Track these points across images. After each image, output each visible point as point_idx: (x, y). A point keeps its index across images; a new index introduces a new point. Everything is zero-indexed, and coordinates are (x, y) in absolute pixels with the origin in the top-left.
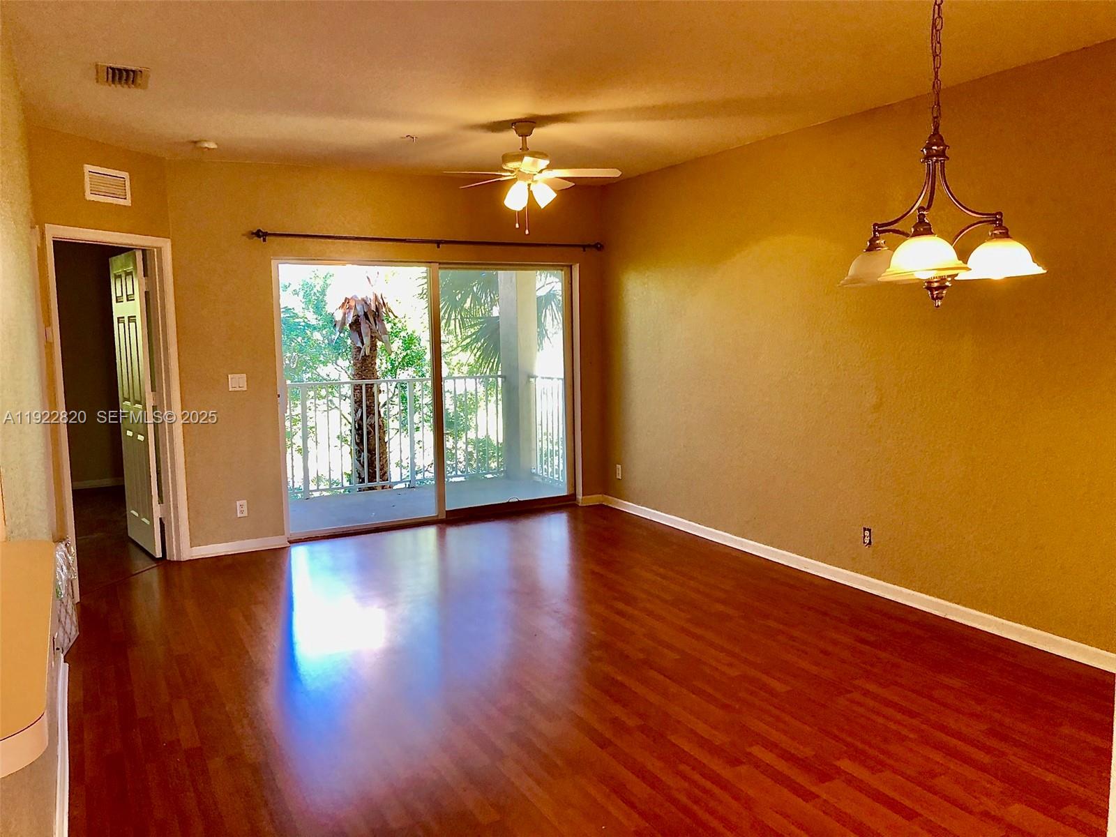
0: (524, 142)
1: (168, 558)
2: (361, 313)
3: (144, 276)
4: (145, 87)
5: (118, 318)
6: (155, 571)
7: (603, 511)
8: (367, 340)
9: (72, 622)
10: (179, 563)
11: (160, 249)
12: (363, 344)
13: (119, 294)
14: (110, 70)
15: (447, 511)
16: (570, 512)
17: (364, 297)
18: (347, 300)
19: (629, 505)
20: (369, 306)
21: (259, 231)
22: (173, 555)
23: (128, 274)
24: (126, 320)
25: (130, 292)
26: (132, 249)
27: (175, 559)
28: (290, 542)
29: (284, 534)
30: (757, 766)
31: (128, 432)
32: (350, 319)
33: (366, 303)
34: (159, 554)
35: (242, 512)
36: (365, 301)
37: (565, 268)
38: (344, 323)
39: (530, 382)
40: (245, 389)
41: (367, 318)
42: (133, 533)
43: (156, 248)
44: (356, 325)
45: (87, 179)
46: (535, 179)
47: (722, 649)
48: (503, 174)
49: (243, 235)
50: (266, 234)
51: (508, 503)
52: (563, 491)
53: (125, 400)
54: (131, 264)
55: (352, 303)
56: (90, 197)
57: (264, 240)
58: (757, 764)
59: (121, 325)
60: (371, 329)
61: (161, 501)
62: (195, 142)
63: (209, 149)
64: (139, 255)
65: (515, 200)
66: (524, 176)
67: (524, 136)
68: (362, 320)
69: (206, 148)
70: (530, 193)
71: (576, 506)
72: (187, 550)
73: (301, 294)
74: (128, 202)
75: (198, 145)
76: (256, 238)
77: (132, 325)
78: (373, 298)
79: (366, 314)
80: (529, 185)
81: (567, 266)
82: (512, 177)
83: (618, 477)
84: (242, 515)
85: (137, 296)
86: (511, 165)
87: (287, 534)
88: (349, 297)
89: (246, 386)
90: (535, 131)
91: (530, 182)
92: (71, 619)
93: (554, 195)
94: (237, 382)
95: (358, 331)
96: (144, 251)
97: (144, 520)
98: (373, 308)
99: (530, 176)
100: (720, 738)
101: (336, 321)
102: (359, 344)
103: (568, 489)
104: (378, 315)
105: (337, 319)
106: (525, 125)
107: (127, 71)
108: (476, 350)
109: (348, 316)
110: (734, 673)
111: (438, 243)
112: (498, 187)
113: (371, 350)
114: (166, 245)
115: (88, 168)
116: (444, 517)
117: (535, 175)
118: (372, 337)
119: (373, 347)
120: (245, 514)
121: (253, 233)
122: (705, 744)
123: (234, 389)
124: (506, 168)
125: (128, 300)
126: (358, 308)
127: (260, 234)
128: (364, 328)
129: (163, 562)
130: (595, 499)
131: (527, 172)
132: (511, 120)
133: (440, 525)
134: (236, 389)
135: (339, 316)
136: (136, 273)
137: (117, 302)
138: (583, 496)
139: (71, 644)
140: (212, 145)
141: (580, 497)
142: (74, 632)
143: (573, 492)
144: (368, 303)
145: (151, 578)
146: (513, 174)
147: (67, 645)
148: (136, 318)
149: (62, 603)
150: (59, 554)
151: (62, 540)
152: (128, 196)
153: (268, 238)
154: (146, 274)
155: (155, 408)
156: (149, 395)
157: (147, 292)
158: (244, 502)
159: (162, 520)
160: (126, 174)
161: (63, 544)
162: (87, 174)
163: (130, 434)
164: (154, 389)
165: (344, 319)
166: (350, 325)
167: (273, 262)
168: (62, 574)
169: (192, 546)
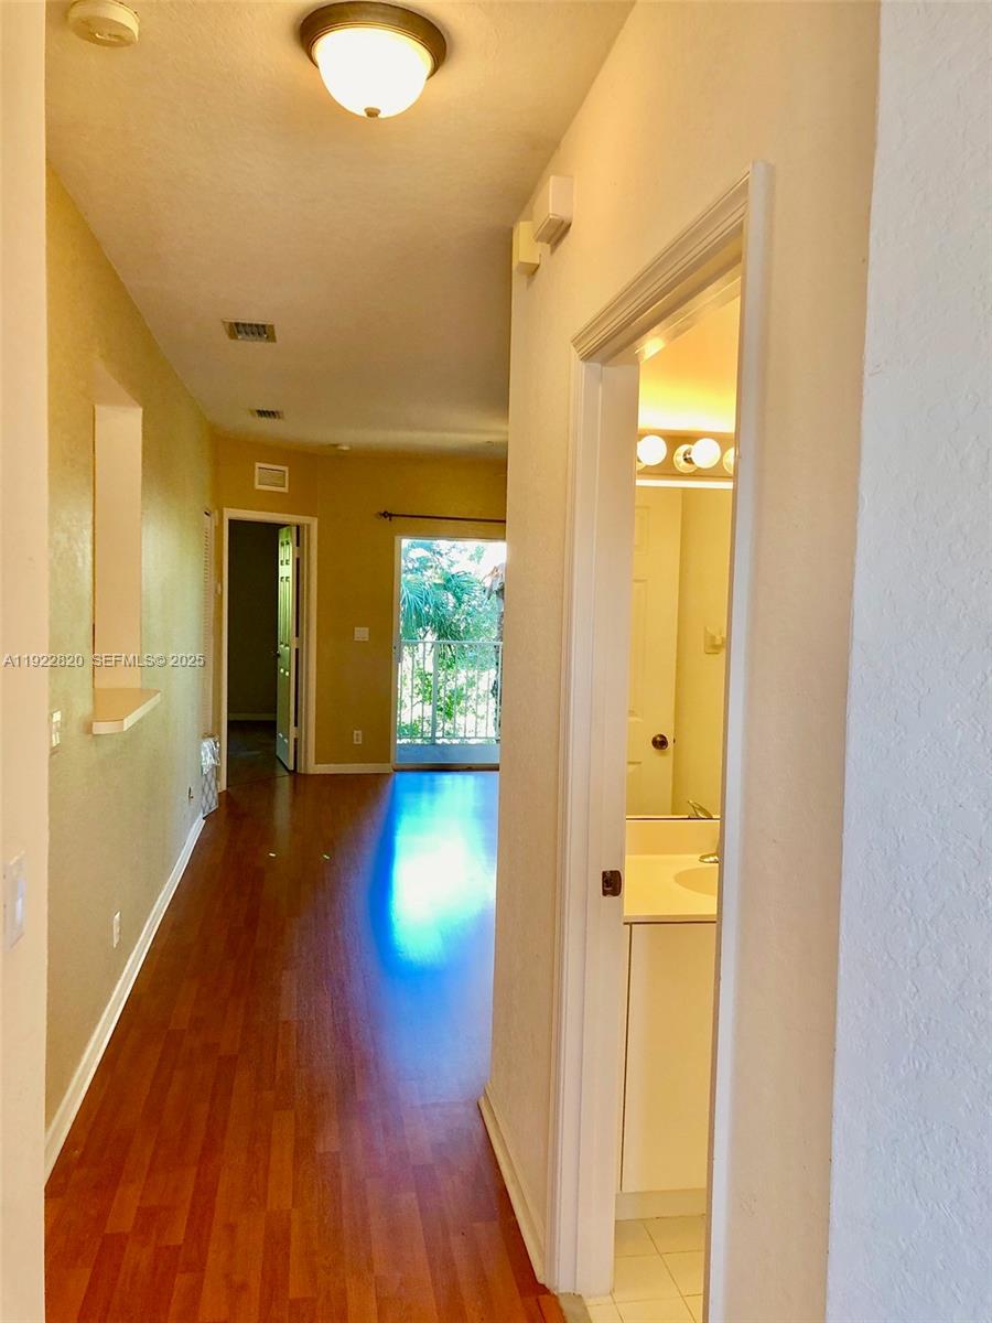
1: (297, 771)
4: (284, 421)
5: (281, 577)
6: (287, 779)
10: (306, 776)
11: (309, 526)
13: (282, 559)
14: (257, 412)
21: (386, 512)
22: (301, 770)
23: (288, 543)
24: (285, 579)
25: (288, 558)
26: (290, 526)
27: (303, 772)
28: (394, 770)
29: (389, 763)
31: (281, 669)
32: (496, 587)
34: (291, 768)
35: (358, 740)
42: (278, 751)
43: (306, 525)
45: (257, 473)
49: (373, 515)
50: (391, 515)
53: (281, 643)
54: (290, 536)
56: (258, 487)
57: (391, 520)
59: (282, 583)
61: (296, 725)
62: (335, 446)
63: (344, 450)
64: (295, 528)
69: (341, 449)
72: (314, 768)
74: (285, 490)
75: (337, 448)
76: (383, 518)
77: (288, 583)
84: (358, 743)
85: (291, 562)
87: (393, 764)
89: (368, 638)
94: (362, 633)
96: (298, 527)
97: (285, 740)
107: (269, 412)
109: (494, 584)
114: (314, 523)
115: (258, 465)
120: (360, 742)
121: (381, 514)
123: (358, 640)
125: (287, 564)
127: (385, 515)
129: (293, 773)
134: (360, 640)
136: (292, 542)
137: (281, 564)
139: (211, 811)
140: (345, 448)
142: (214, 804)
145: (284, 783)
147: (208, 811)
148: (290, 579)
149: (207, 780)
150: (207, 744)
151: (212, 736)
152: (287, 485)
153: (393, 518)
154: (298, 545)
155: (297, 650)
156: (294, 640)
157: (298, 560)
158: (360, 732)
159: (296, 740)
160: (286, 469)
161: (211, 740)
162: (257, 471)
163: (282, 671)
164: (297, 635)
165: (492, 586)
166: (497, 593)
167: (397, 538)
168: (208, 760)
169: (316, 763)
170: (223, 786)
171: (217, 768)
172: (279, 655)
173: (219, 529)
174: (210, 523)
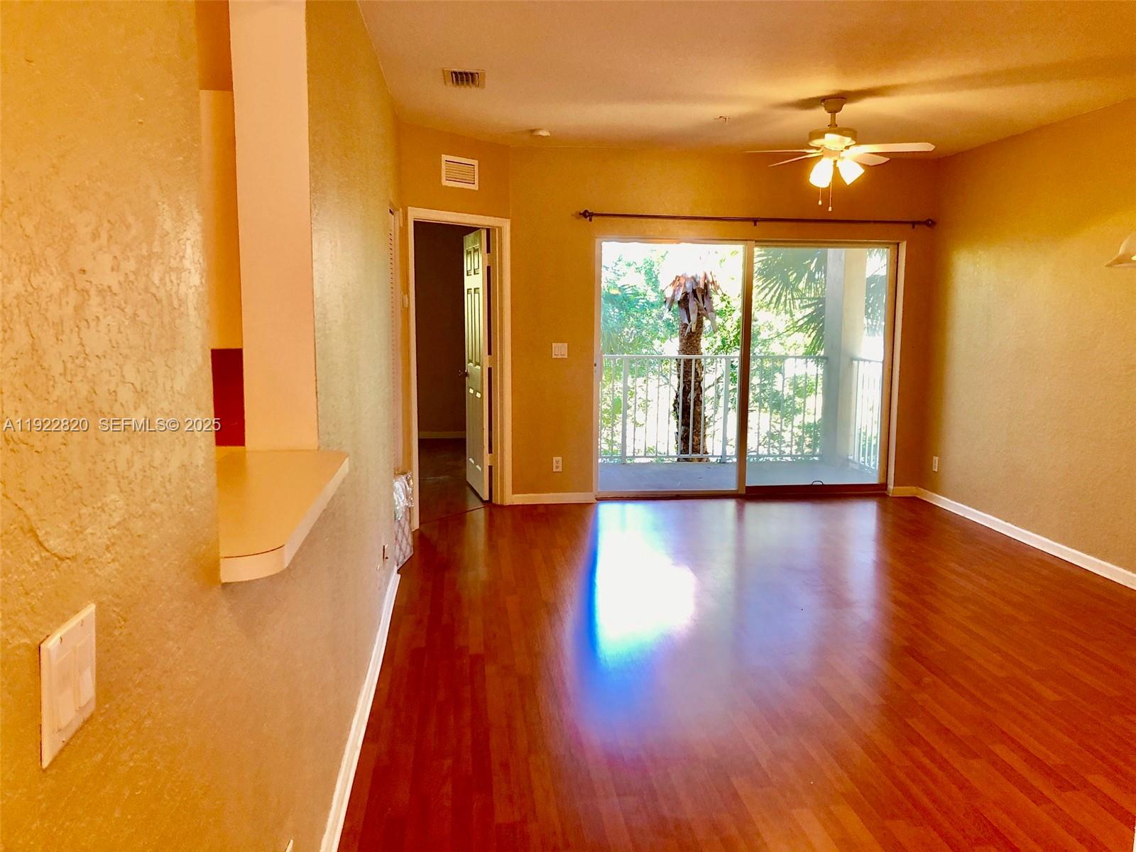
0: (833, 118)
1: (493, 502)
2: (690, 291)
3: (488, 252)
4: (483, 87)
5: (468, 290)
6: (482, 511)
7: (915, 503)
8: (694, 317)
9: (408, 544)
10: (502, 507)
11: (500, 228)
12: (689, 321)
13: (469, 269)
14: (454, 74)
15: (747, 487)
16: (879, 502)
17: (694, 275)
18: (678, 278)
19: (945, 501)
20: (697, 284)
21: (586, 211)
22: (497, 500)
23: (476, 250)
24: (473, 291)
25: (476, 267)
26: (479, 228)
27: (499, 503)
28: (597, 499)
29: (592, 491)
30: (994, 764)
31: (471, 389)
32: (679, 297)
33: (695, 281)
34: (486, 498)
35: (557, 467)
36: (694, 279)
37: (891, 246)
38: (673, 301)
39: (852, 364)
40: (566, 357)
41: (695, 296)
42: (470, 479)
43: (497, 227)
44: (684, 303)
45: (443, 166)
46: (841, 156)
47: (998, 651)
48: (808, 151)
49: (572, 215)
50: (591, 215)
51: (812, 485)
52: (874, 480)
53: (470, 361)
54: (478, 242)
55: (682, 281)
56: (445, 183)
57: (591, 220)
58: (995, 762)
59: (469, 295)
60: (699, 307)
61: (490, 452)
62: (532, 131)
63: (543, 136)
64: (484, 233)
65: (820, 177)
66: (829, 153)
67: (833, 112)
68: (691, 298)
69: (540, 135)
70: (836, 170)
71: (885, 496)
72: (512, 498)
73: (643, 272)
74: (475, 187)
75: (536, 133)
76: (584, 218)
77: (477, 295)
78: (702, 276)
79: (694, 291)
80: (835, 162)
81: (893, 244)
82: (818, 155)
83: (934, 470)
84: (558, 470)
85: (480, 271)
86: (816, 143)
87: (595, 492)
88: (680, 275)
89: (566, 354)
90: (846, 107)
91: (836, 158)
92: (407, 540)
93: (861, 171)
94: (560, 350)
95: (686, 309)
96: (488, 231)
97: (478, 466)
98: (702, 286)
99: (835, 153)
100: (963, 730)
101: (666, 298)
102: (686, 321)
103: (880, 479)
104: (707, 293)
105: (667, 296)
106: (835, 101)
107: (466, 74)
108: (811, 330)
109: (678, 293)
110: (1002, 674)
111: (755, 221)
112: (804, 164)
113: (696, 327)
114: (506, 225)
115: (445, 157)
116: (744, 493)
117: (842, 151)
118: (699, 314)
119: (700, 324)
120: (560, 469)
121: (580, 214)
122: (945, 732)
123: (555, 357)
124: (812, 145)
125: (475, 274)
126: (688, 285)
127: (587, 215)
128: (692, 305)
129: (489, 504)
130: (908, 491)
131: (833, 149)
132: (822, 97)
133: (739, 500)
134: (558, 357)
135: (669, 294)
136: (481, 249)
137: (468, 275)
138: (894, 486)
139: (405, 560)
140: (544, 133)
141: (891, 487)
142: (408, 551)
143: (883, 481)
144: (698, 280)
145: (478, 517)
146: (820, 151)
147: (402, 560)
148: (481, 291)
149: (400, 524)
150: (399, 484)
151: (404, 473)
152: (477, 182)
153: (594, 218)
154: (488, 251)
155: (490, 370)
156: (486, 358)
157: (489, 268)
158: (560, 459)
159: (490, 468)
160: (475, 162)
161: (403, 477)
162: (443, 163)
163: (471, 391)
164: (490, 353)
165: (674, 296)
166: (679, 302)
167: (597, 241)
168: (400, 501)
169: (513, 493)
170: (416, 525)
171: (410, 510)
172: (466, 375)
173: (403, 231)
174: (395, 222)
